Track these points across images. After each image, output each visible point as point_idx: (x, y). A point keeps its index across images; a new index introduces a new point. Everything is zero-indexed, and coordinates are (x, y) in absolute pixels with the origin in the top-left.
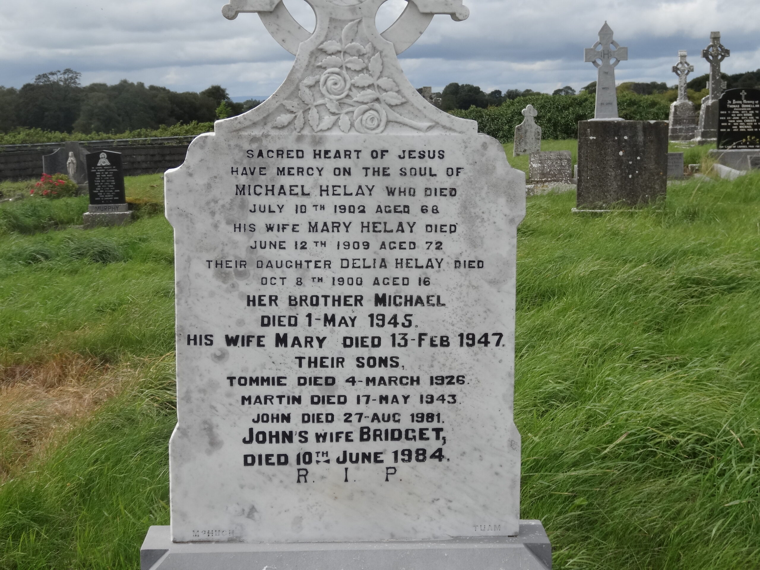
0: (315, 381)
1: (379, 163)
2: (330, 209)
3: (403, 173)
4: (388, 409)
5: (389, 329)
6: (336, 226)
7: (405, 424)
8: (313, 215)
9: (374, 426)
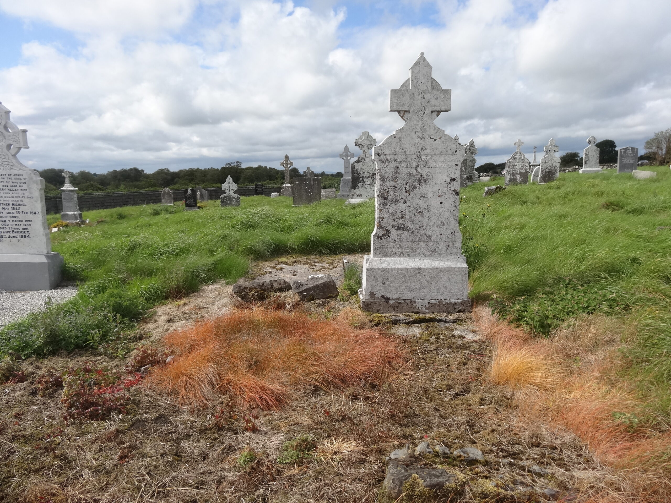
0: (2, 221)
1: (10, 177)
3: (15, 179)
4: (17, 227)
5: (16, 210)
6: (3, 189)
7: (21, 230)
9: (15, 230)
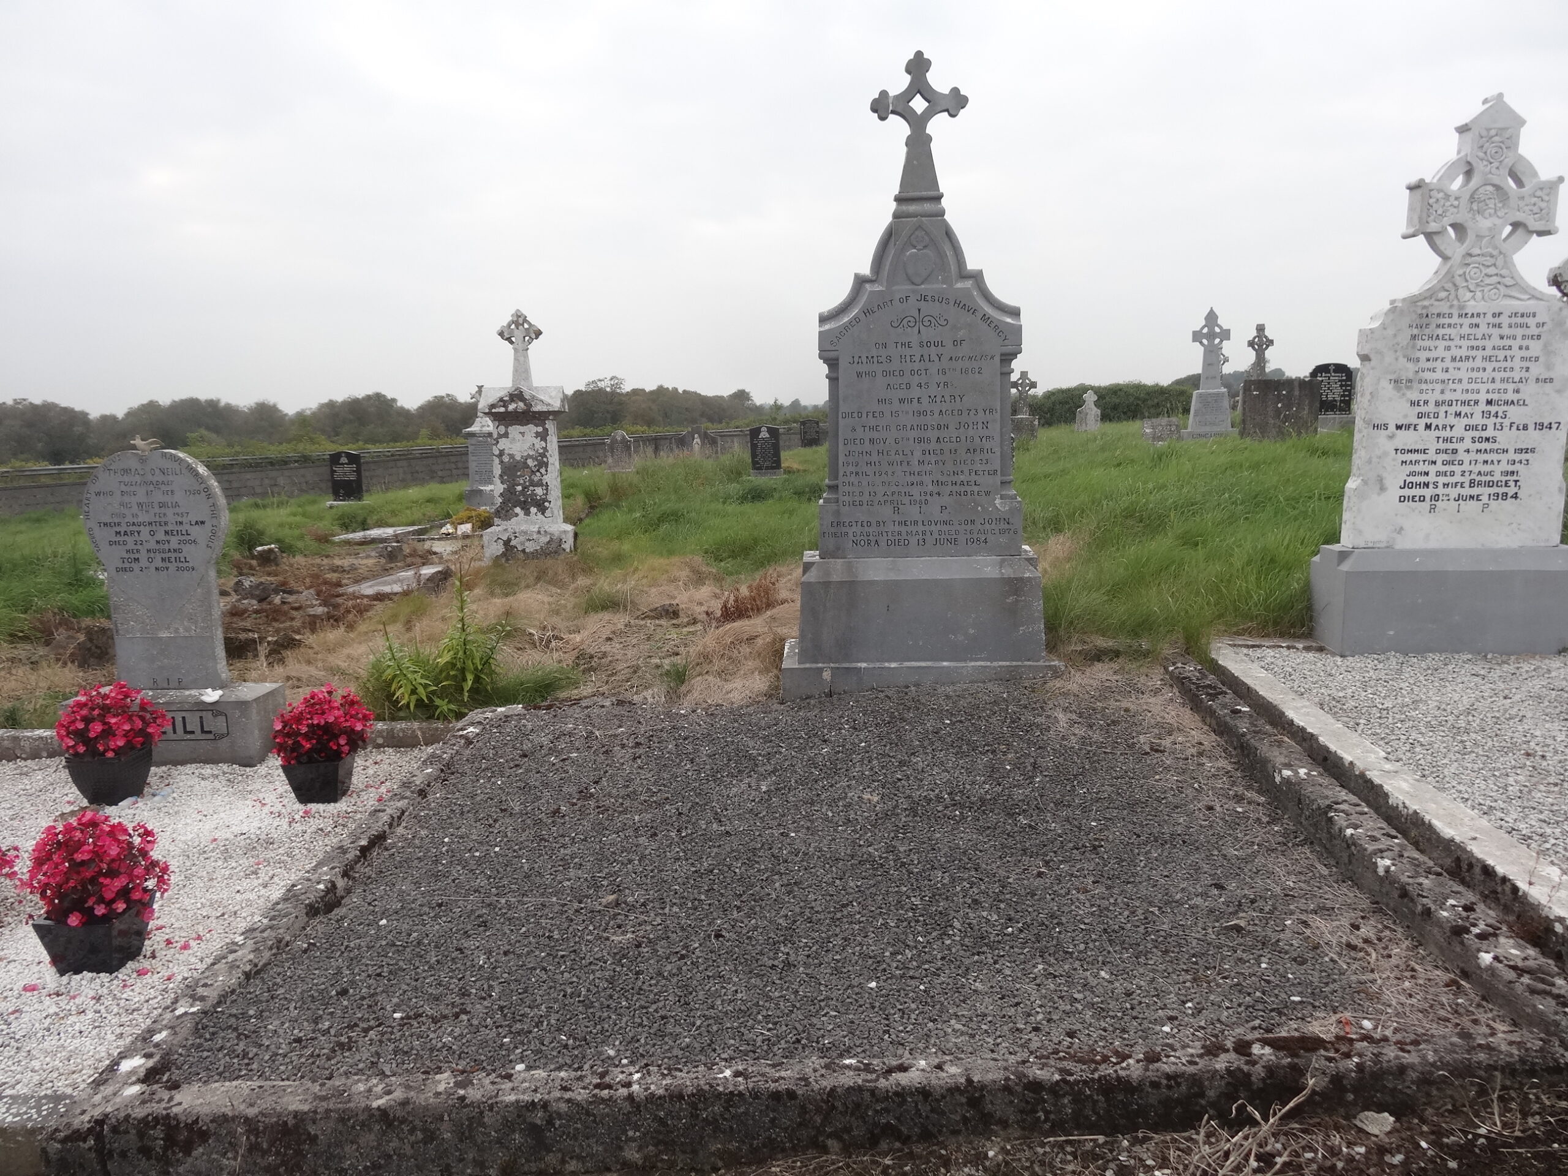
0: (1446, 451)
1: (1497, 320)
2: (1464, 348)
3: (1510, 326)
4: (1487, 468)
5: (1493, 420)
6: (1467, 358)
7: (1497, 477)
8: (1455, 352)
9: (1478, 478)
